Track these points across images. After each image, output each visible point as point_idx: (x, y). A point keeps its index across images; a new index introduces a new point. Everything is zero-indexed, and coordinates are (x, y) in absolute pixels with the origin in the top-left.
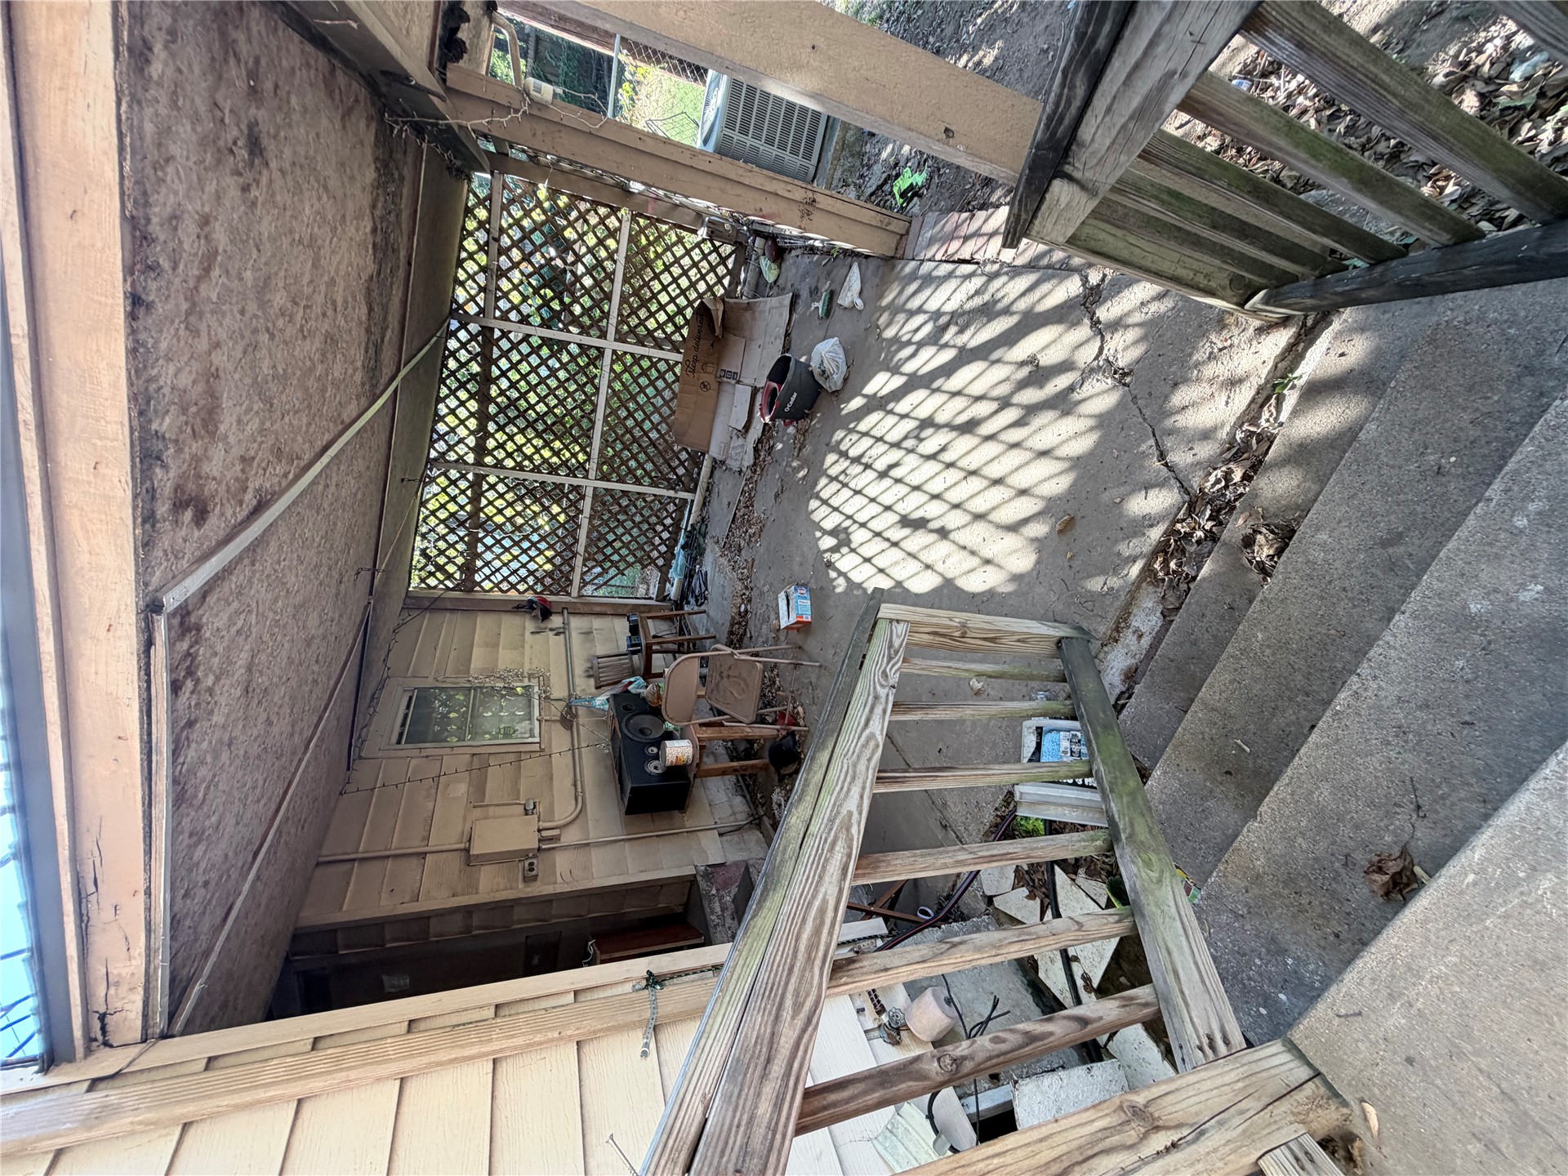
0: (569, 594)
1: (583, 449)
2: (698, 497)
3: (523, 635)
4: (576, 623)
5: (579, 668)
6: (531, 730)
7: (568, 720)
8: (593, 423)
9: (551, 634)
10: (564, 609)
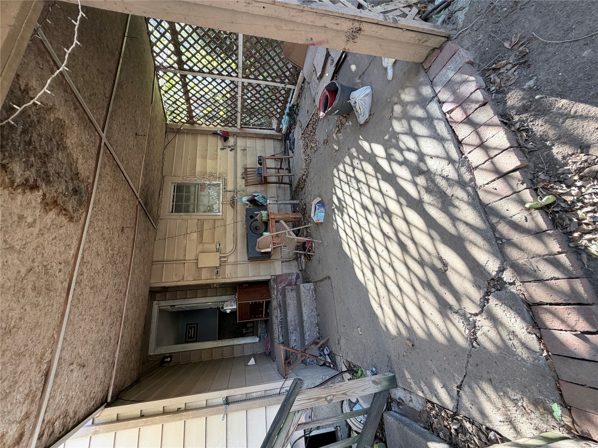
0: (236, 127)
1: (234, 61)
2: (297, 88)
3: (217, 151)
4: (241, 142)
5: (240, 171)
6: (219, 208)
7: (233, 203)
8: (237, 46)
9: (229, 149)
10: (235, 135)
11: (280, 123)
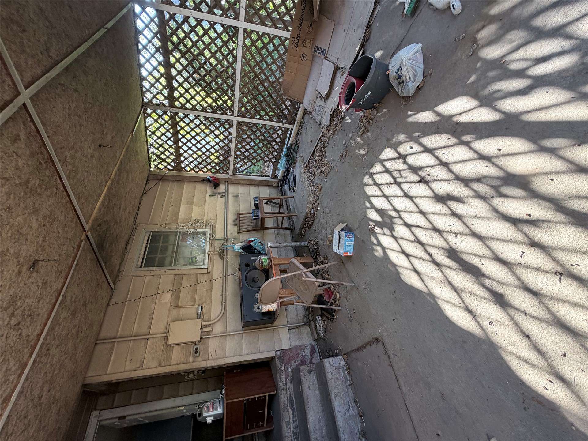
0: (228, 174)
1: (230, 98)
2: (295, 128)
3: (206, 196)
4: (232, 189)
5: (231, 218)
6: (204, 260)
7: (222, 253)
8: (234, 81)
9: (219, 196)
10: (227, 182)
11: (275, 168)
